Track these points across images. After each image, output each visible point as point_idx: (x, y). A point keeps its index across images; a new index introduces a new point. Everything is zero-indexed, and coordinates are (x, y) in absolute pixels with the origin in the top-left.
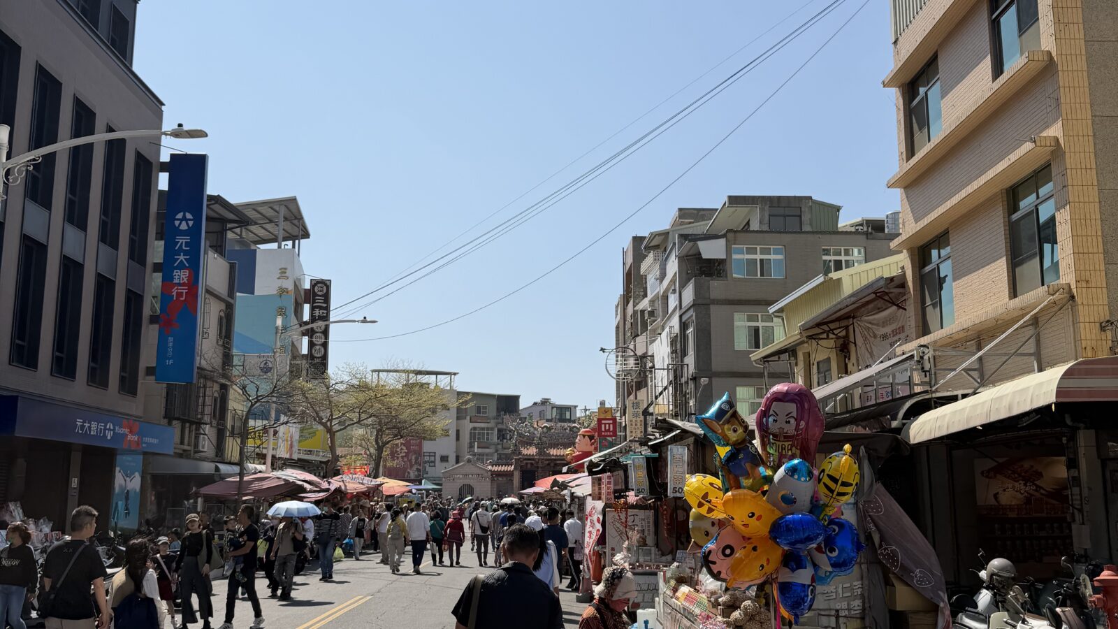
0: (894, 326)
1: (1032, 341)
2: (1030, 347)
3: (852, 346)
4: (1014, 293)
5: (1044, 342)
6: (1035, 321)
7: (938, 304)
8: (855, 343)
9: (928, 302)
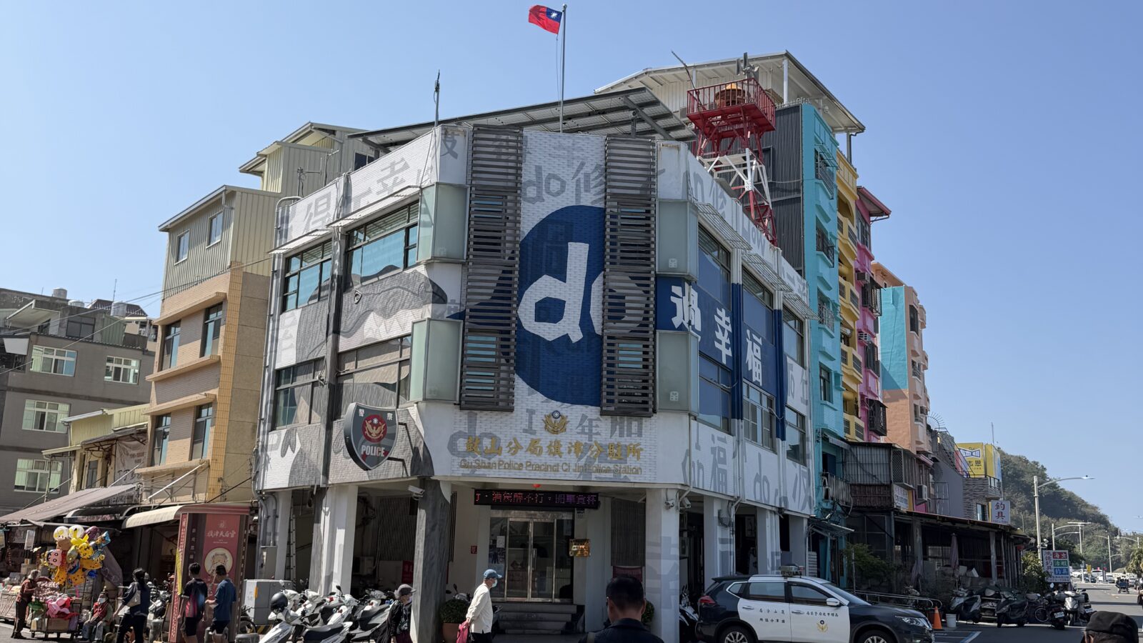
0: (139, 451)
1: (193, 481)
2: (191, 484)
3: (113, 457)
4: (191, 459)
5: (197, 482)
6: (195, 472)
7: (160, 449)
8: (115, 456)
9: (156, 447)
